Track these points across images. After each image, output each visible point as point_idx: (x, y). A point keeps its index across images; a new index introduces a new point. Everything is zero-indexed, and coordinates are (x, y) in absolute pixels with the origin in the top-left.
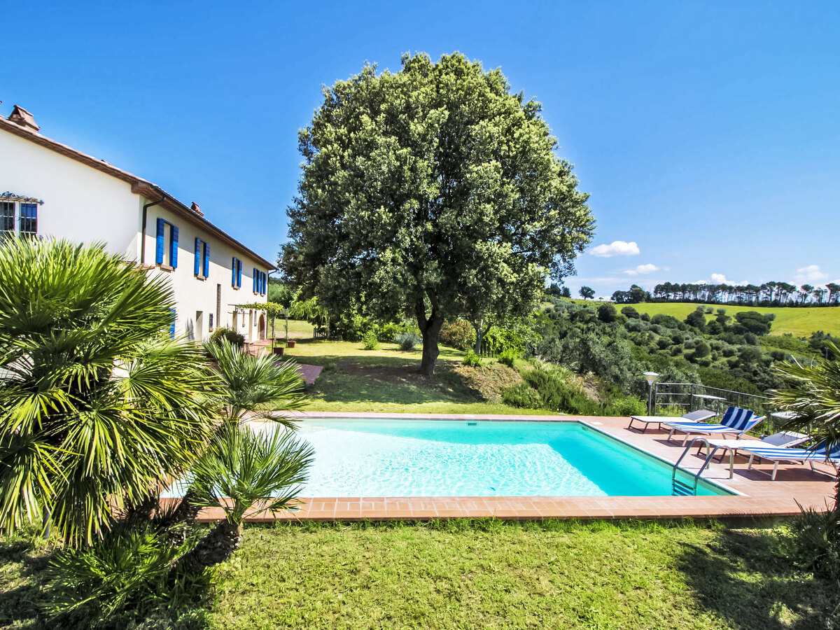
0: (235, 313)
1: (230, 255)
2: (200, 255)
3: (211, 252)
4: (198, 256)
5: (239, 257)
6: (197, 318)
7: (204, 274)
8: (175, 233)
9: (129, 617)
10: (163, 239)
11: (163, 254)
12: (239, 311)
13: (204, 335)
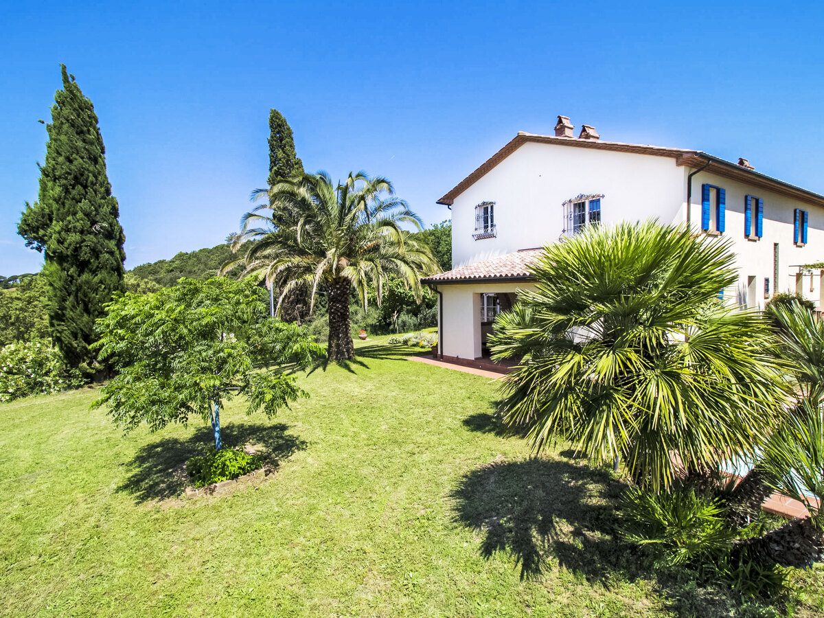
0: (799, 276)
1: (791, 206)
2: (751, 213)
3: (765, 208)
4: (749, 215)
5: (802, 206)
6: (749, 283)
7: (757, 235)
8: (721, 196)
9: (690, 575)
10: (709, 205)
11: (709, 220)
12: (805, 272)
13: (759, 302)
